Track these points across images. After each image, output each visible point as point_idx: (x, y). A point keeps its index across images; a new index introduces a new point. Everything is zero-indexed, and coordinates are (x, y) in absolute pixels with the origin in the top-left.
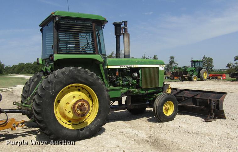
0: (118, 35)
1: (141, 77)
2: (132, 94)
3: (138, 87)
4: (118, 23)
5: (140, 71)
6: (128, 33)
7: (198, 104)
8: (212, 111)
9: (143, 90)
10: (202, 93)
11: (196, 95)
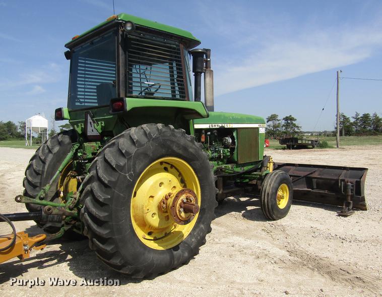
0: (200, 71)
1: (236, 143)
2: (224, 173)
3: (230, 161)
4: (200, 51)
5: (235, 134)
6: (211, 69)
7: (315, 187)
8: (349, 198)
9: (238, 165)
10: (321, 169)
11: (312, 173)
